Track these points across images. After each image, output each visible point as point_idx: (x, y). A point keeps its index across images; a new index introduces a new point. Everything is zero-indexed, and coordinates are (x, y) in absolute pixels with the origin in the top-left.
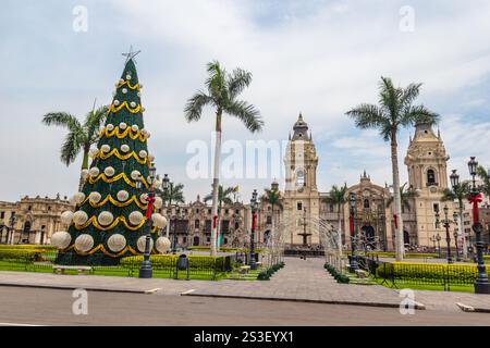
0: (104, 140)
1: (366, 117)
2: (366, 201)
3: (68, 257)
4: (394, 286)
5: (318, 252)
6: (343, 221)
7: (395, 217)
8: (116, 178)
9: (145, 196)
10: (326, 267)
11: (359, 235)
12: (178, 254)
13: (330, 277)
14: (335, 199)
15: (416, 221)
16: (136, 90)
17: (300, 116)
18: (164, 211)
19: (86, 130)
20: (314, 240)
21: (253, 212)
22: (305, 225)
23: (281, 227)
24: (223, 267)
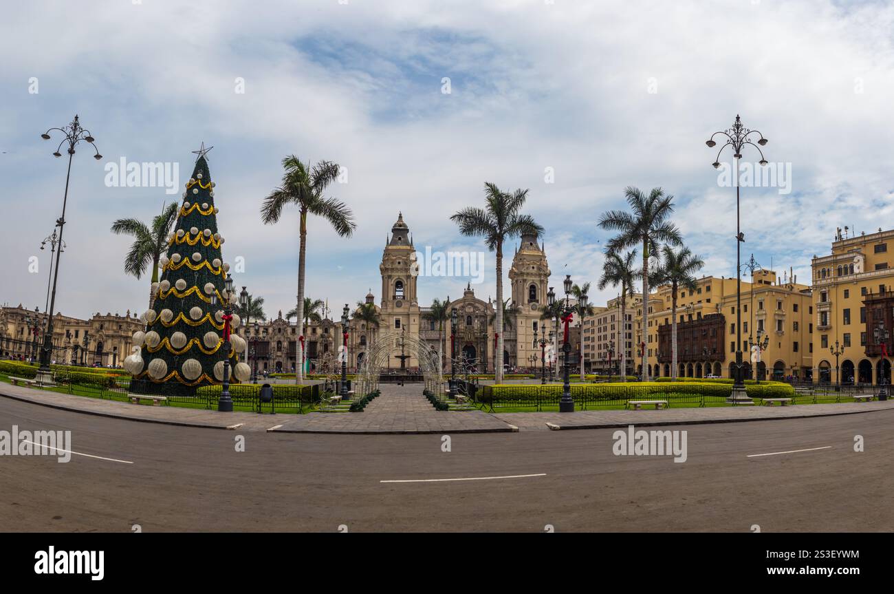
0: (174, 247)
1: (471, 222)
2: (469, 317)
3: (143, 384)
4: (492, 411)
5: (416, 377)
6: (444, 340)
7: (497, 336)
8: (188, 292)
9: (221, 313)
10: (425, 393)
11: (460, 356)
12: (261, 383)
13: (428, 405)
14: (437, 314)
15: (516, 340)
16: (209, 190)
17: (400, 217)
18: (242, 331)
19: (155, 238)
20: (414, 363)
21: (345, 332)
22: (403, 346)
23: (376, 349)
24: (310, 397)
